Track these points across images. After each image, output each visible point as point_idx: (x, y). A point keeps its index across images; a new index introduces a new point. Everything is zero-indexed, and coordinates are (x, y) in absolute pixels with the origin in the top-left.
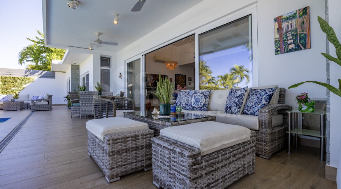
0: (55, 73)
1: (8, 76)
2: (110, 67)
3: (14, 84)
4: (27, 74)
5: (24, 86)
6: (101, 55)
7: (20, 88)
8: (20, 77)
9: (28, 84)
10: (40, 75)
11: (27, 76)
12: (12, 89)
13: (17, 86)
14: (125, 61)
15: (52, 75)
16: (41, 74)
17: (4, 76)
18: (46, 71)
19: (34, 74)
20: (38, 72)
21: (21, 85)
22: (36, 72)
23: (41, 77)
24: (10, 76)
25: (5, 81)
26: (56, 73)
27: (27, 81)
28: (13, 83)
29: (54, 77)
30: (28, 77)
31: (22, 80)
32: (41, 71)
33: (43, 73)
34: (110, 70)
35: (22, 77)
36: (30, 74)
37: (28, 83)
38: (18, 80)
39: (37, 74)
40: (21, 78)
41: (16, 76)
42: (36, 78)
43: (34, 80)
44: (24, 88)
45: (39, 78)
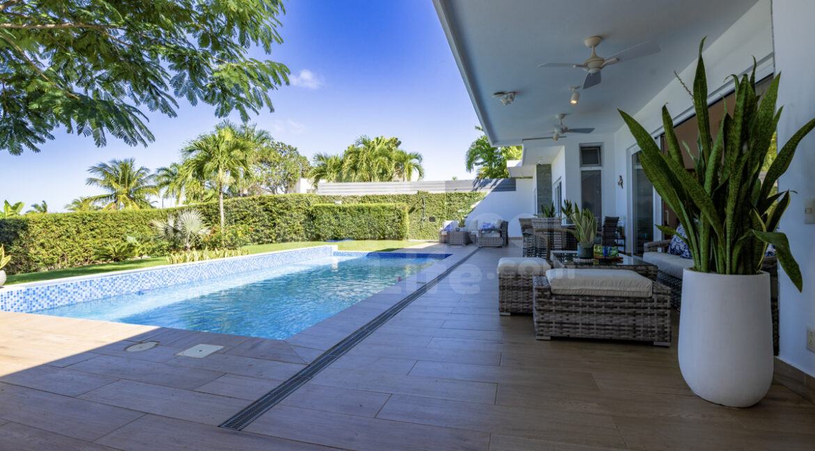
0: (515, 181)
1: (453, 192)
2: (600, 166)
3: (461, 204)
4: (476, 187)
5: (473, 206)
6: (580, 144)
7: (467, 210)
8: (467, 192)
9: (477, 203)
10: (494, 187)
11: (476, 189)
12: (459, 211)
13: (464, 207)
14: (628, 149)
15: (510, 185)
16: (495, 184)
17: (449, 192)
18: (502, 179)
19: (485, 186)
20: (491, 182)
21: (469, 205)
22: (488, 183)
23: (495, 190)
24: (456, 191)
25: (450, 200)
26: (517, 180)
27: (476, 198)
28: (460, 202)
29: (514, 189)
30: (478, 191)
31: (471, 197)
32: (494, 180)
33: (498, 183)
34: (600, 171)
35: (470, 191)
36: (480, 186)
37: (478, 200)
38: (466, 198)
39: (490, 184)
40: (469, 194)
41: (463, 192)
42: (489, 192)
43: (485, 196)
44: (473, 209)
45: (493, 191)
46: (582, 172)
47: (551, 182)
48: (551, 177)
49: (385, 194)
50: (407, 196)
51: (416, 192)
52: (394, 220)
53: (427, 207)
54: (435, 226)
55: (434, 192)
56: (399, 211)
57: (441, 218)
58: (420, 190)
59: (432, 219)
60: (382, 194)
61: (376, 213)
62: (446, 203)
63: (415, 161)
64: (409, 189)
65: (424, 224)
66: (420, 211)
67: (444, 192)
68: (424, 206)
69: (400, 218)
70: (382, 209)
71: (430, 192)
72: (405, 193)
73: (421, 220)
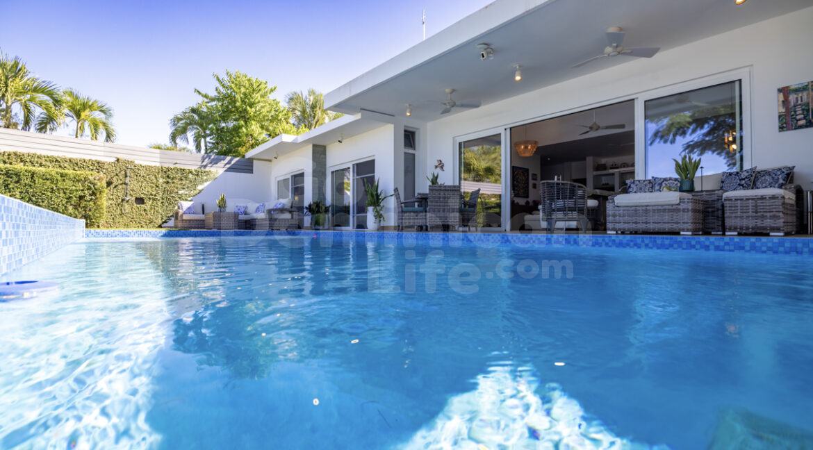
0: (252, 163)
1: (172, 166)
2: (414, 149)
3: (184, 182)
4: (204, 163)
5: (200, 187)
7: (192, 192)
8: (193, 168)
9: (206, 184)
10: (228, 166)
11: (205, 166)
12: (180, 192)
13: (188, 187)
14: (454, 138)
15: (246, 166)
16: (229, 163)
17: (166, 166)
18: (238, 159)
19: (217, 163)
20: (224, 160)
21: (196, 186)
22: (221, 160)
23: (229, 170)
24: (177, 166)
25: (168, 177)
26: (254, 161)
27: (205, 178)
28: (182, 180)
29: (250, 171)
30: (207, 169)
31: (197, 175)
32: (228, 158)
33: (233, 162)
34: (414, 155)
35: (196, 168)
36: (211, 163)
37: (206, 180)
38: (190, 176)
39: (223, 163)
40: (196, 171)
41: (186, 167)
42: (221, 171)
43: (217, 176)
44: (200, 191)
45: (226, 171)
46: (405, 153)
47: (325, 165)
48: (325, 158)
49: (56, 154)
50: (98, 163)
51: (113, 160)
52: (81, 198)
53: (133, 184)
54: (145, 210)
55: (144, 164)
56: (94, 184)
57: (154, 200)
58: (120, 156)
59: (140, 201)
60: (49, 154)
61: (48, 182)
62: (161, 180)
64: (102, 153)
65: (126, 206)
66: (120, 187)
67: (158, 165)
68: (127, 181)
69: (94, 194)
70: (59, 178)
71: (137, 162)
72: (94, 158)
73: (123, 200)
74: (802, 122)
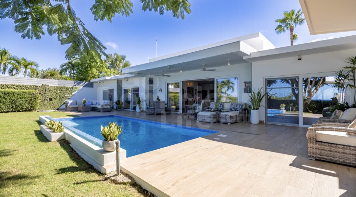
0: (93, 83)
1: (63, 86)
2: (153, 85)
3: (67, 92)
4: (75, 84)
5: (73, 93)
7: (70, 95)
8: (71, 86)
9: (76, 92)
10: (84, 85)
11: (75, 86)
12: (66, 96)
13: (69, 94)
15: (91, 85)
16: (84, 84)
17: (60, 86)
18: (88, 82)
19: (79, 84)
20: (82, 83)
21: (72, 93)
22: (81, 83)
24: (64, 86)
25: (61, 90)
26: (94, 83)
27: (75, 90)
28: (66, 91)
29: (92, 86)
31: (72, 89)
32: (84, 82)
33: (86, 83)
35: (72, 86)
36: (77, 84)
38: (70, 89)
39: (82, 84)
41: (68, 86)
42: (81, 87)
43: (80, 89)
44: (73, 95)
45: (83, 87)
47: (121, 87)
48: (121, 84)
49: (20, 84)
50: (35, 86)
51: (41, 85)
52: (30, 100)
53: (48, 93)
54: (52, 103)
55: (52, 85)
56: (35, 95)
57: (56, 99)
58: (43, 83)
59: (51, 99)
60: (18, 84)
61: (19, 96)
62: (58, 91)
63: (34, 67)
64: (37, 83)
65: (46, 102)
66: (43, 95)
67: (57, 86)
68: (46, 93)
69: (35, 99)
70: (23, 94)
71: (50, 85)
72: (34, 85)
73: (44, 100)
74: (249, 91)
